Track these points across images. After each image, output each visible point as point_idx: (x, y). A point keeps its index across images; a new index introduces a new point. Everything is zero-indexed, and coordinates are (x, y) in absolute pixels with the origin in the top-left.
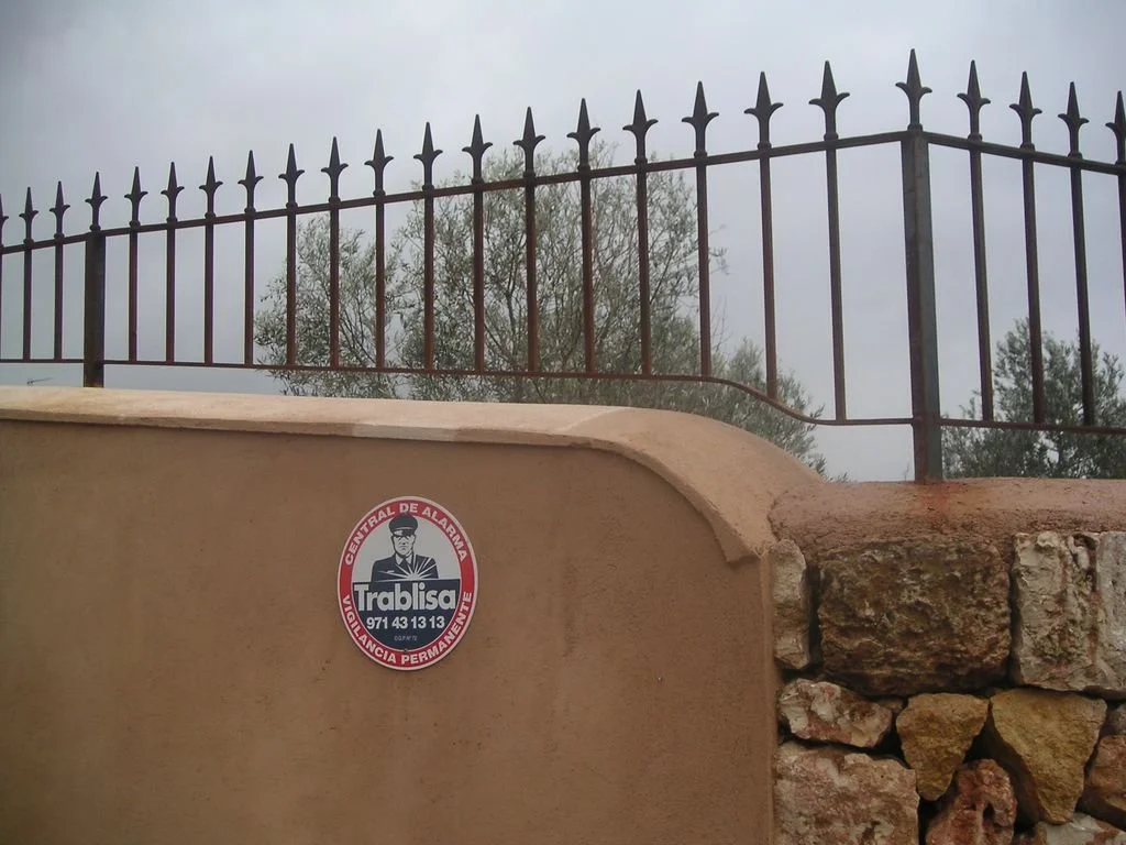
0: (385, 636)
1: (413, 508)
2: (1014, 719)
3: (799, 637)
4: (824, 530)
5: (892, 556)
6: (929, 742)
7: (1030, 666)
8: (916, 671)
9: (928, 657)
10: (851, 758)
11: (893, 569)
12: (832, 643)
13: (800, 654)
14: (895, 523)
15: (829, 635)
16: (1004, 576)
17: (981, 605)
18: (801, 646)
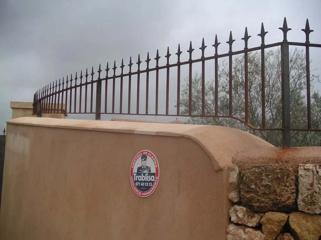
0: (139, 187)
1: (146, 153)
2: (295, 221)
3: (236, 193)
4: (246, 162)
5: (261, 170)
6: (269, 226)
7: (301, 205)
8: (266, 205)
9: (270, 201)
10: (247, 230)
11: (261, 174)
12: (243, 195)
13: (235, 198)
14: (266, 160)
15: (242, 193)
16: (294, 177)
17: (286, 186)
18: (236, 196)
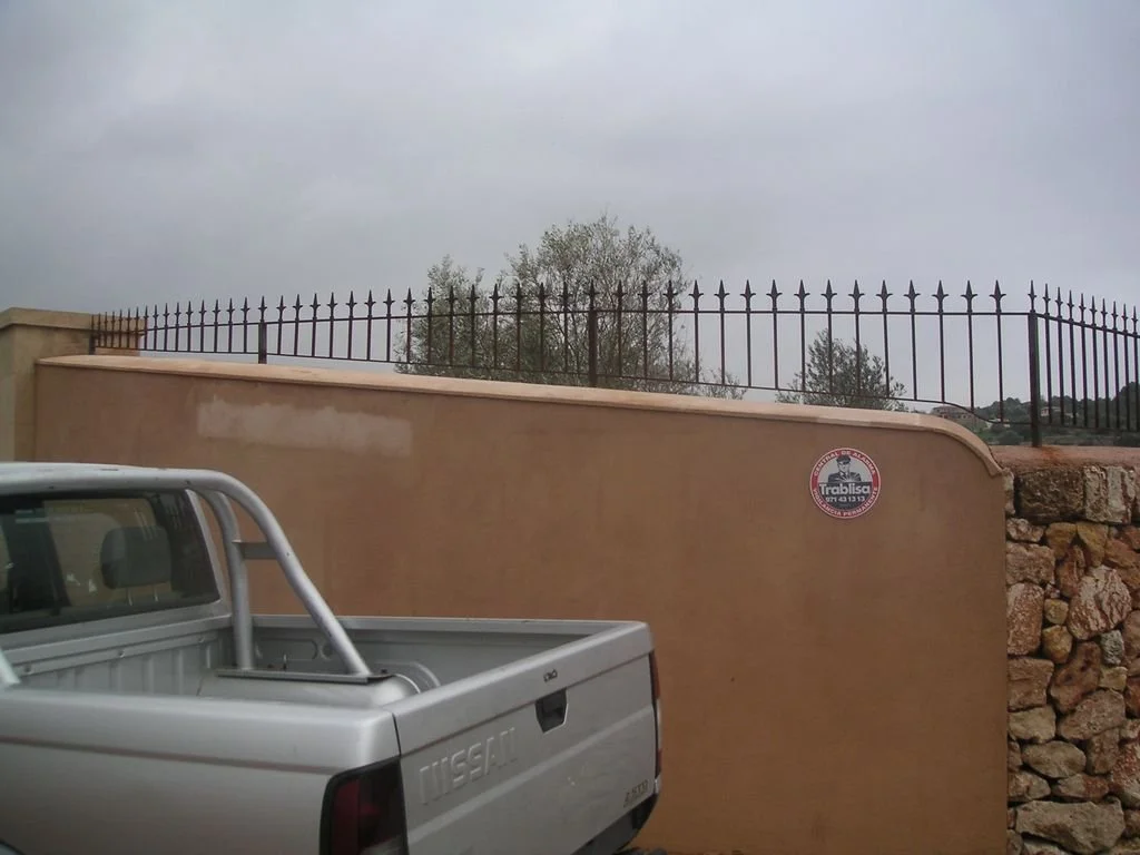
0: (836, 505)
1: (848, 453)
2: (1084, 531)
3: (1012, 503)
5: (1046, 474)
6: (1059, 539)
7: (1089, 513)
8: (1053, 515)
9: (1058, 510)
10: (1032, 546)
11: (1046, 479)
12: (1024, 505)
13: (1013, 509)
15: (1025, 502)
16: (1082, 482)
17: (1074, 491)
18: (1013, 506)
